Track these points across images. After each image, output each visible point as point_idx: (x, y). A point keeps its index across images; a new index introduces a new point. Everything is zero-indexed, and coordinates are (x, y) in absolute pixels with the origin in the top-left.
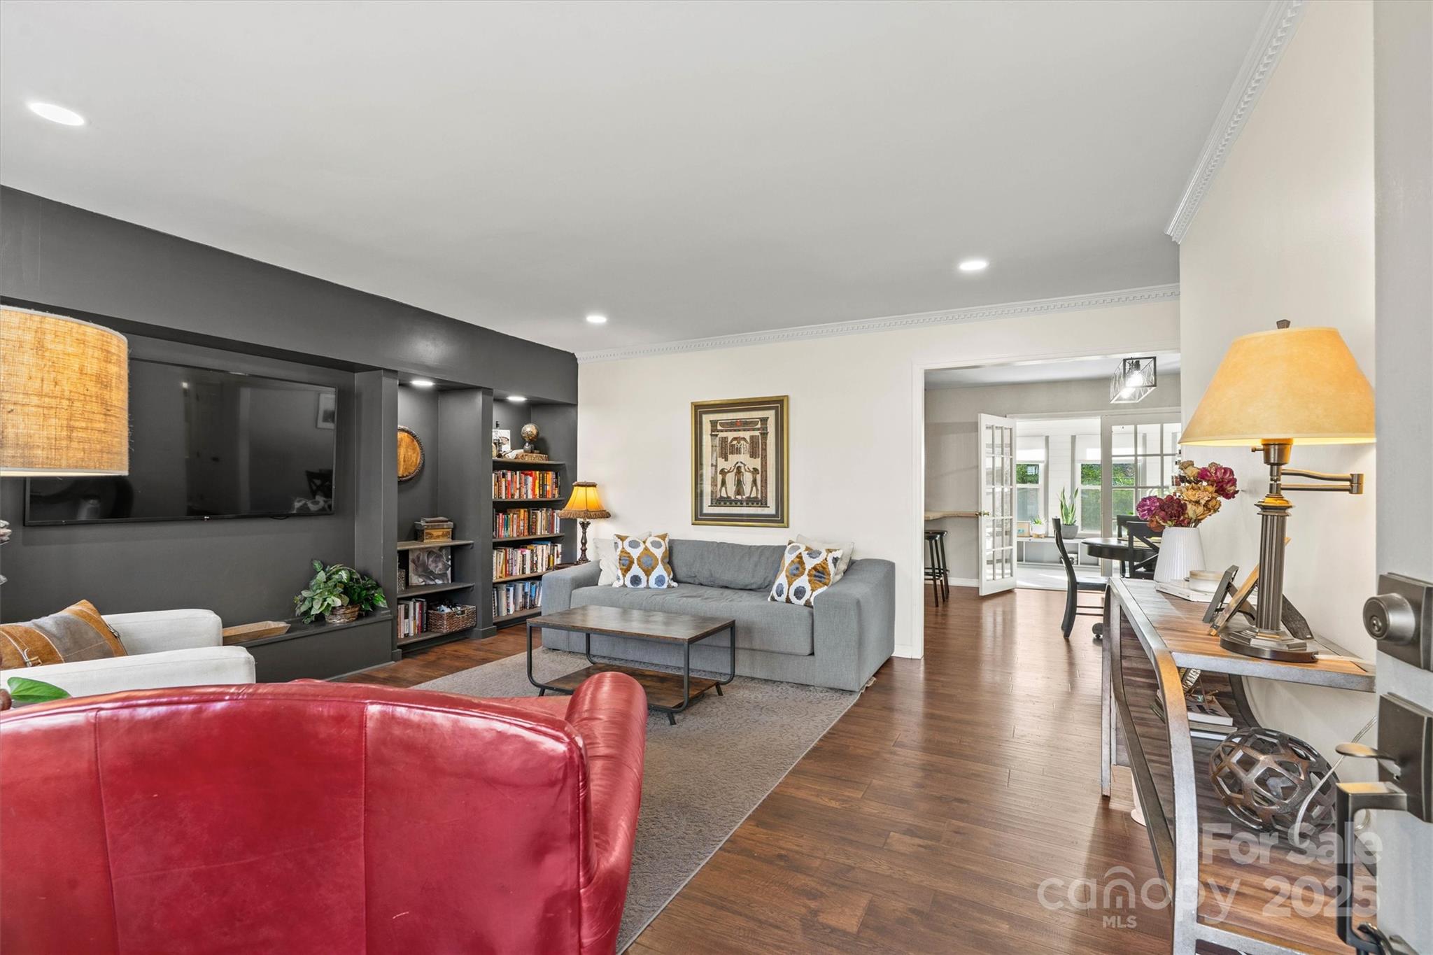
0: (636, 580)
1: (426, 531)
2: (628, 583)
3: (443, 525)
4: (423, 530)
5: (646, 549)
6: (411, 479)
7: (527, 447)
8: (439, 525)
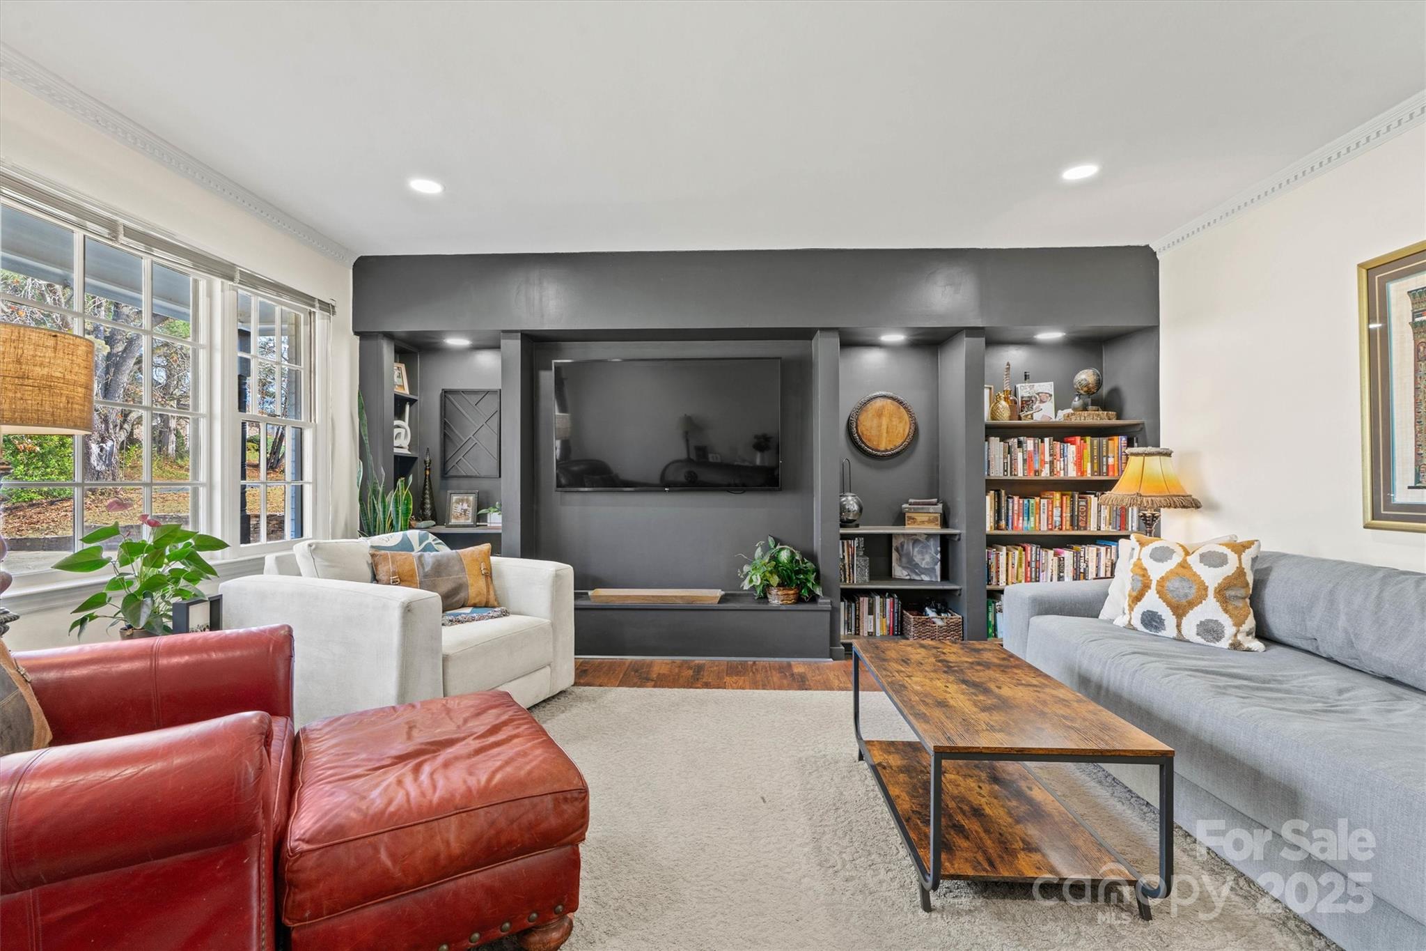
0: (1152, 620)
1: (907, 515)
2: (1137, 623)
3: (929, 509)
4: (904, 514)
5: (1184, 565)
6: (898, 453)
7: (1077, 402)
8: (922, 508)
